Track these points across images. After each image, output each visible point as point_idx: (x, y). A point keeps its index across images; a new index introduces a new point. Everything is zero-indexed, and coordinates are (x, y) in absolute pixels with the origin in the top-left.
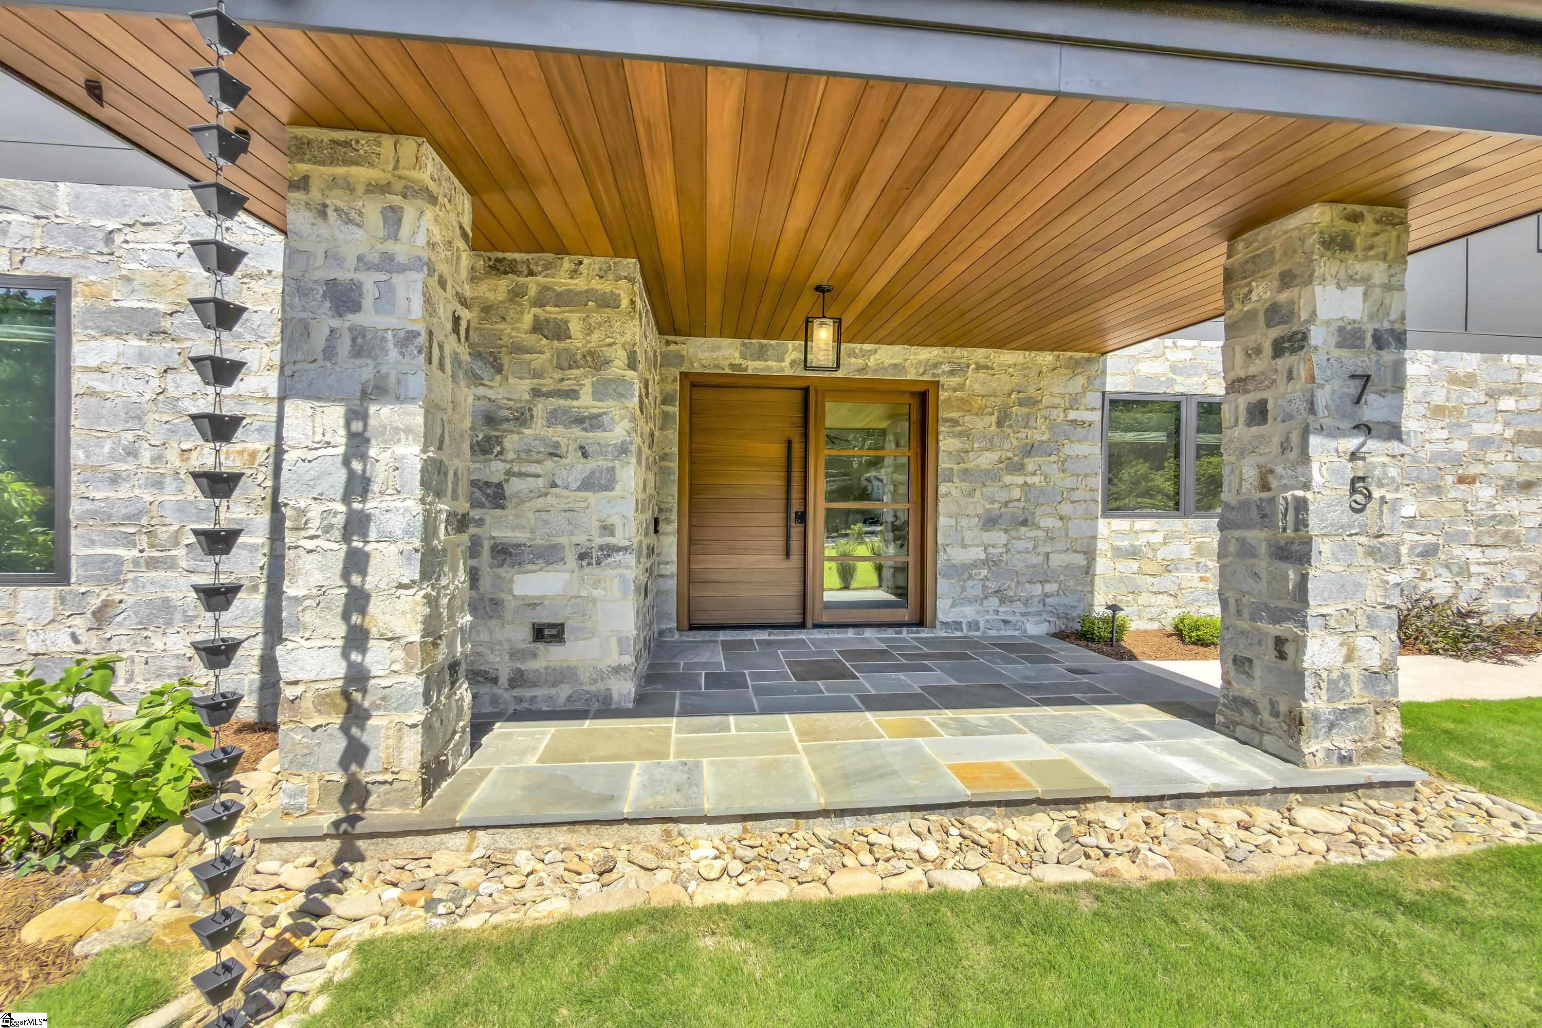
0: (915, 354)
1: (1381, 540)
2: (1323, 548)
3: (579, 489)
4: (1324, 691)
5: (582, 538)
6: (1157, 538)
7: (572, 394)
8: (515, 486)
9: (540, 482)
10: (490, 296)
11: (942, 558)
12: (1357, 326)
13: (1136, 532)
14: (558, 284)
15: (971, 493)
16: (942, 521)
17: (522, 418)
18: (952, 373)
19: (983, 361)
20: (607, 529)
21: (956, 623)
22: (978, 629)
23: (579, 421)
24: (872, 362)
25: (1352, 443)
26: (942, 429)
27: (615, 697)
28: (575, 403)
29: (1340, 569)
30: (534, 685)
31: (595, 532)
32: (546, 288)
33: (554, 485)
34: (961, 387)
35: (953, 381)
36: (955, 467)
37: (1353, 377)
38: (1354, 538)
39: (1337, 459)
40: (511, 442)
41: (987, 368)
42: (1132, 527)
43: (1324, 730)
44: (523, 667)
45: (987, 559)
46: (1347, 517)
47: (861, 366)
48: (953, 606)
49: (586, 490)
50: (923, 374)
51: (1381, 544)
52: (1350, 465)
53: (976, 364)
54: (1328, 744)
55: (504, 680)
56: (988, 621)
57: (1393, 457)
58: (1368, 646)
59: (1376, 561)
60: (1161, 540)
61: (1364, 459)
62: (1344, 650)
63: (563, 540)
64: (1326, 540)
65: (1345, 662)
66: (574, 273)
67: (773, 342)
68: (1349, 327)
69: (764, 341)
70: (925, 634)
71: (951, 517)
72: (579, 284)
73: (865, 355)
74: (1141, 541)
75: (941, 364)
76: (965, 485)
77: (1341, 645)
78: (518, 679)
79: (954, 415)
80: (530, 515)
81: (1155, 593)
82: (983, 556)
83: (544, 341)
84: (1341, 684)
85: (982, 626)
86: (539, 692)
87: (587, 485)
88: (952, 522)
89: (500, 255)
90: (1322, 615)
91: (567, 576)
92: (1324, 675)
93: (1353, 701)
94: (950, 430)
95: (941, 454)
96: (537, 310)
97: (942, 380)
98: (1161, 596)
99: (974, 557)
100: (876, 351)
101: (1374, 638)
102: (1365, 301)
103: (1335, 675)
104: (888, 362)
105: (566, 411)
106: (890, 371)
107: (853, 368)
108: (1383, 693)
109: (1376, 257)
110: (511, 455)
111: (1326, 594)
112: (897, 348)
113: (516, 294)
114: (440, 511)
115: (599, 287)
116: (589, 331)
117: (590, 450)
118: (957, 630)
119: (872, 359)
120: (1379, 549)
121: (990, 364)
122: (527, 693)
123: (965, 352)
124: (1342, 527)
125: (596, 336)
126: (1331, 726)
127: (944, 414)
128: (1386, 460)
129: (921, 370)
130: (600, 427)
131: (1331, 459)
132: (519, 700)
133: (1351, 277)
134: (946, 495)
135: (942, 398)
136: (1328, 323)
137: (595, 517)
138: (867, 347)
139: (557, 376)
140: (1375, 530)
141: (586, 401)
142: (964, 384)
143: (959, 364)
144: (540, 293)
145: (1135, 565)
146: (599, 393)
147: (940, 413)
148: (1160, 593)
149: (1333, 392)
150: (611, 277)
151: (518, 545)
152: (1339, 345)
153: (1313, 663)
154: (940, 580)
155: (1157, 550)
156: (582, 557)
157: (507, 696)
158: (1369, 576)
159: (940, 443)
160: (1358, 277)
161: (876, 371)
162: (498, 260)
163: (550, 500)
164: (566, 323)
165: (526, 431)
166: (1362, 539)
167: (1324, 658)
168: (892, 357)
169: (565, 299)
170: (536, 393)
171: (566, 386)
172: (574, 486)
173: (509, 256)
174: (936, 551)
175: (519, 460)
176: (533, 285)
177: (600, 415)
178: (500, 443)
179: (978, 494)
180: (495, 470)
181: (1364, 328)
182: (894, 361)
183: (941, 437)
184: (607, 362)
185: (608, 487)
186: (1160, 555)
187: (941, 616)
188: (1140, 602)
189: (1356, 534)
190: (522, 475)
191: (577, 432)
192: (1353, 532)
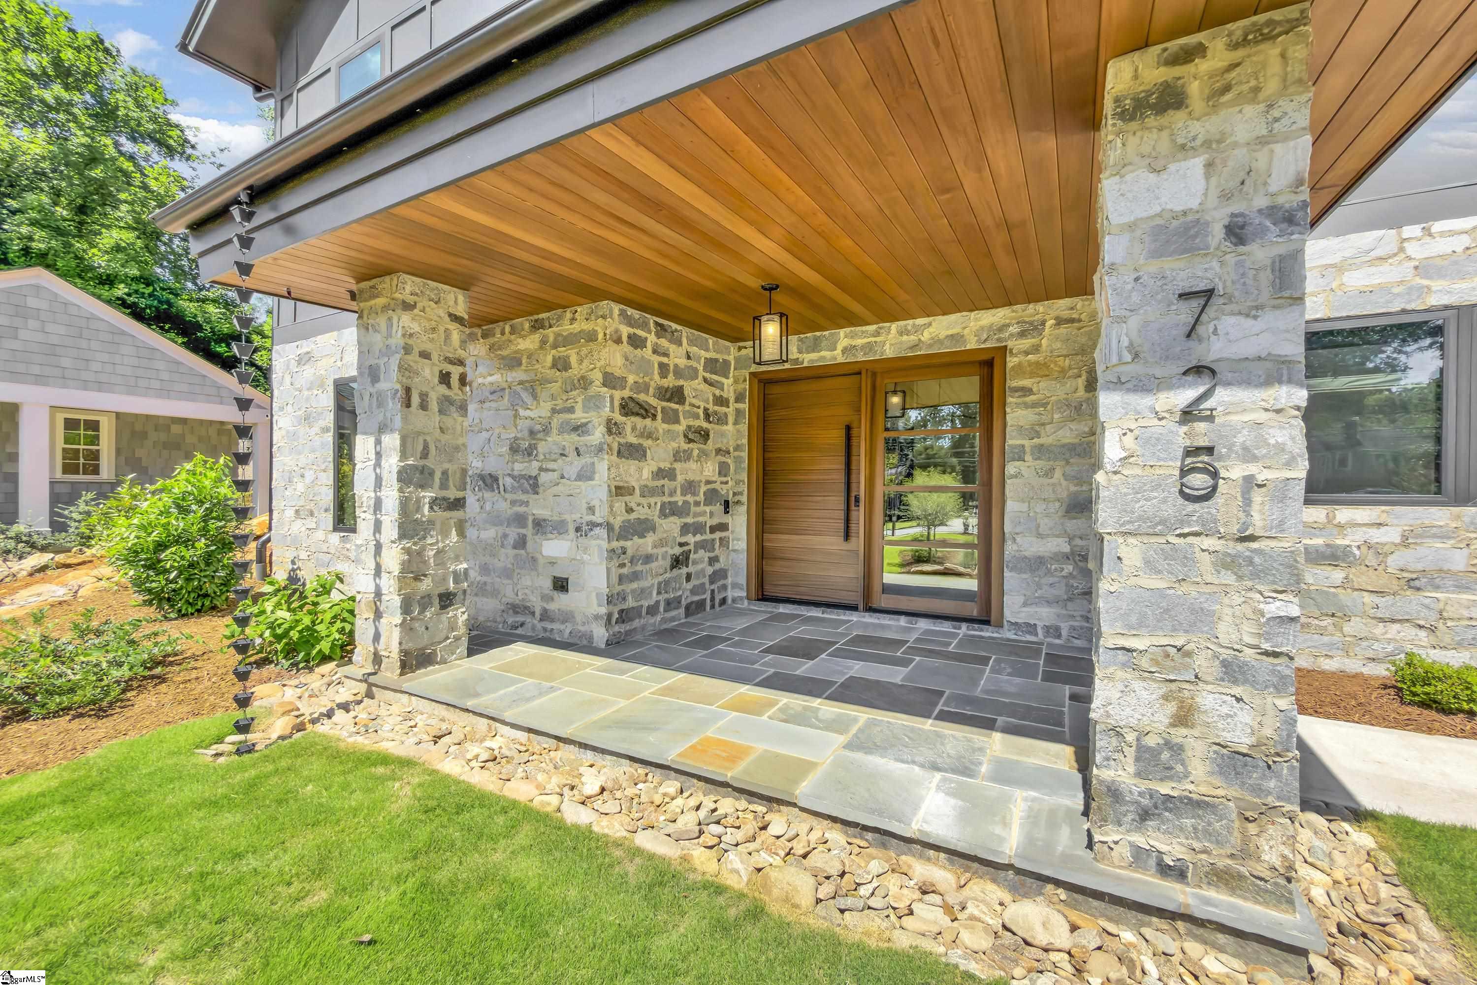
0: (976, 320)
1: (1255, 545)
2: (1123, 552)
3: (576, 480)
4: (1130, 760)
5: (576, 516)
6: (1390, 535)
7: (571, 410)
8: (544, 478)
9: (555, 475)
10: (531, 347)
11: (1010, 549)
12: (1190, 218)
13: (1340, 526)
14: (564, 330)
15: (1049, 473)
16: (1011, 506)
17: (546, 430)
18: (1022, 334)
19: (1066, 314)
20: (591, 509)
21: (1028, 625)
22: (1059, 636)
23: (576, 429)
24: (926, 336)
25: (1186, 396)
26: (1010, 400)
27: (595, 639)
28: (573, 416)
29: (1162, 585)
30: (552, 621)
31: (584, 511)
32: (557, 335)
33: (562, 477)
34: (1036, 349)
35: (1026, 343)
36: (1027, 443)
37: (1184, 296)
38: (1190, 539)
39: (1156, 422)
40: (542, 447)
41: (1072, 321)
42: (1330, 519)
43: (1130, 817)
44: (547, 607)
45: (1073, 552)
46: (1175, 505)
47: (912, 344)
48: (1025, 604)
49: (580, 480)
50: (985, 340)
51: (1254, 551)
52: (1185, 429)
53: (1056, 318)
54: (1139, 840)
55: (538, 614)
56: (1073, 628)
57: (1278, 411)
58: (1225, 710)
59: (1240, 578)
60: (1398, 540)
61: (1210, 419)
62: (1171, 708)
63: (566, 517)
64: (1132, 540)
65: (1173, 725)
66: (573, 320)
67: (826, 333)
68: (1175, 223)
69: (818, 334)
70: (987, 632)
71: (1023, 501)
72: (576, 327)
73: (918, 329)
74: (1350, 540)
75: (1008, 325)
76: (1040, 463)
77: (1166, 698)
78: (546, 616)
79: (1026, 383)
80: (551, 498)
81: (1382, 620)
82: (1066, 549)
83: (558, 373)
84: (1165, 755)
85: (1064, 633)
86: (556, 626)
87: (580, 477)
88: (1024, 507)
89: (536, 317)
90: (1128, 650)
91: (569, 543)
92: (1131, 737)
93: (1191, 787)
94: (1020, 400)
95: (1008, 429)
96: (553, 352)
97: (1010, 344)
98: (1396, 626)
99: (1055, 549)
100: (930, 324)
101: (1239, 700)
102: (1207, 176)
103: (1151, 741)
104: (943, 334)
105: (568, 422)
106: (947, 343)
107: (905, 346)
108: (1258, 790)
109: (1241, 100)
110: (541, 457)
111: (1134, 619)
112: (953, 317)
113: (543, 342)
114: (424, 497)
115: (585, 327)
116: (581, 361)
117: (581, 450)
118: (1030, 633)
119: (926, 333)
120: (1251, 562)
121: (1075, 316)
122: (549, 626)
123: (1040, 307)
124: (1163, 522)
125: (586, 362)
126: (1145, 815)
127: (1013, 383)
128: (1262, 416)
129: (985, 336)
130: (586, 433)
131: (1142, 423)
132: (545, 630)
133: (1183, 147)
134: (1015, 476)
135: (1010, 365)
136: (1131, 227)
137: (584, 501)
138: (920, 321)
139: (565, 398)
140: (1234, 529)
141: (579, 415)
142: (1040, 345)
143: (1031, 323)
144: (555, 339)
145: (1338, 575)
146: (586, 409)
147: (1008, 381)
148: (1393, 621)
149: (1146, 323)
150: (593, 318)
151: (544, 520)
152: (1156, 254)
153: (1108, 715)
154: (1007, 574)
155: (1386, 555)
156: (578, 529)
157: (539, 626)
158: (1226, 601)
159: (1008, 418)
160: (1198, 142)
161: (930, 346)
162: (536, 321)
163: (560, 488)
164: (568, 357)
165: (549, 439)
166: (1208, 543)
167: (1128, 711)
168: (948, 328)
169: (569, 340)
170: (554, 411)
171: (569, 404)
172: (573, 477)
173: (541, 316)
174: (1003, 540)
175: (545, 459)
176: (550, 333)
177: (587, 424)
178: (536, 449)
179: (1058, 474)
180: (533, 468)
181: (1208, 218)
182: (950, 332)
183: (1008, 410)
184: (592, 382)
185: (591, 479)
186: (1394, 562)
187: (1008, 615)
188: (1347, 629)
189: (1196, 534)
190: (547, 470)
191: (574, 437)
192: (1186, 530)
